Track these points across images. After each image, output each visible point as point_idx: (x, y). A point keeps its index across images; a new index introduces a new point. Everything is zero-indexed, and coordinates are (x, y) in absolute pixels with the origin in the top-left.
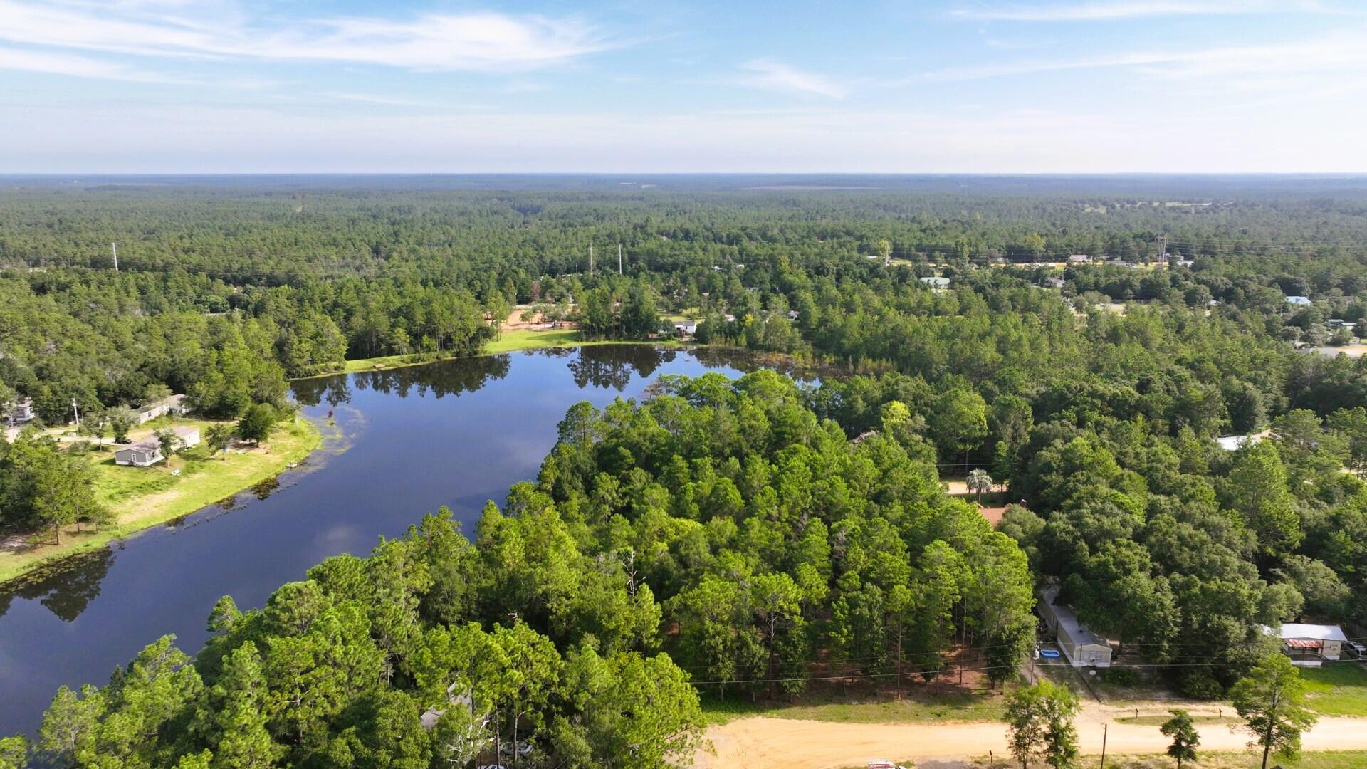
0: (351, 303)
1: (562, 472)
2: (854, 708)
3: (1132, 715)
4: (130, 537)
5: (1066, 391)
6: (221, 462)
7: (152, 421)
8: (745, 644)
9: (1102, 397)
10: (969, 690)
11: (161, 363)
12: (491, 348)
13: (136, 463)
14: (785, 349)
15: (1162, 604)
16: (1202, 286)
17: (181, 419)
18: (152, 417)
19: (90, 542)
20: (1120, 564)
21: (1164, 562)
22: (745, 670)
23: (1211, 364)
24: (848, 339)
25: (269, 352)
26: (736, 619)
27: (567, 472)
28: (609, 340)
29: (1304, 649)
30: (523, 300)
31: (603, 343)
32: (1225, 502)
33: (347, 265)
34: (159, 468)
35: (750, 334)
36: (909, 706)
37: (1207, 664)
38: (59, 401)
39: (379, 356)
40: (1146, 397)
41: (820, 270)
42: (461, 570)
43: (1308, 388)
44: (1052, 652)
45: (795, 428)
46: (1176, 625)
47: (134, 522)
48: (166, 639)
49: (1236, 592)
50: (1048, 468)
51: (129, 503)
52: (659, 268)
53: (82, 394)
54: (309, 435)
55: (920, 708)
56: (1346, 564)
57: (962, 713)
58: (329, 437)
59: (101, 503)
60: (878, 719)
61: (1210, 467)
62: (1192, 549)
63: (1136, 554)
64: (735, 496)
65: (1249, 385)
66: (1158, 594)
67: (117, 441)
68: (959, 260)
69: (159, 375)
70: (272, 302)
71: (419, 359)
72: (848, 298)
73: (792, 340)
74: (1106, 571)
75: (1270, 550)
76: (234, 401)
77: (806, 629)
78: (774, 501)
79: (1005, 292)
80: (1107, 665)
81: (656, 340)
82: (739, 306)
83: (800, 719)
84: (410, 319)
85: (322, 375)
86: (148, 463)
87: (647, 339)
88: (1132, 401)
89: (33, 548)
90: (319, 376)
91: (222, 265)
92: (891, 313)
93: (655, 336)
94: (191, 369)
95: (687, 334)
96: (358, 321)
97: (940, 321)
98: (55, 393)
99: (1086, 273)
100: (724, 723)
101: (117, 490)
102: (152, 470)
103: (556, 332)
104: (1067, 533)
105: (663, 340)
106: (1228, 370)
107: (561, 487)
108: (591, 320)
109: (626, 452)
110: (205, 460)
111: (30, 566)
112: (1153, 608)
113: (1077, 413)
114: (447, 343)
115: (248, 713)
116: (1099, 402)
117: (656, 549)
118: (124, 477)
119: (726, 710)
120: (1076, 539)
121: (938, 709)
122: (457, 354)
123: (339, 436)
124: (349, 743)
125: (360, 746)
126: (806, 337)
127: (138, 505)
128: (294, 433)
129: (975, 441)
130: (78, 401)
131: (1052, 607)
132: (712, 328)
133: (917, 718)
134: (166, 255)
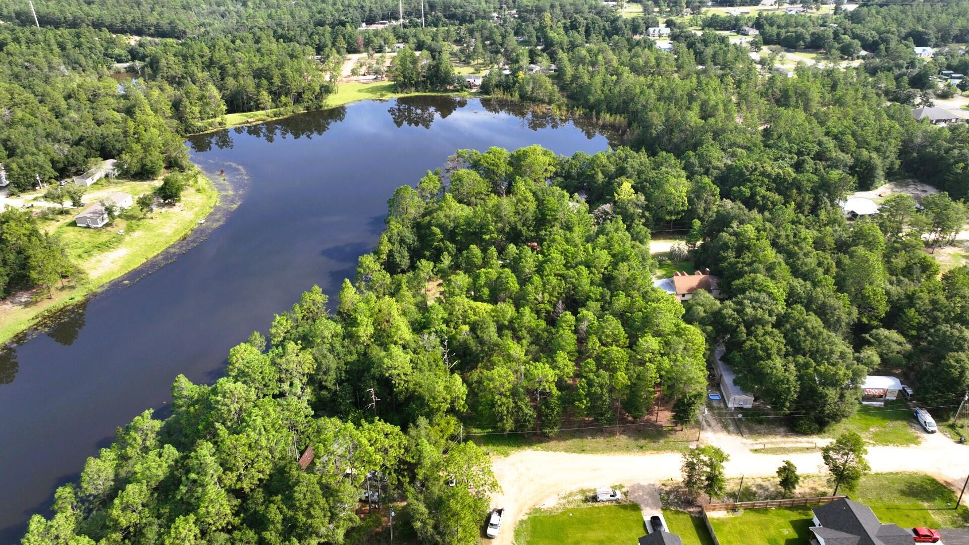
0: (224, 62)
1: (393, 244)
2: (589, 442)
3: (761, 447)
4: (99, 290)
5: (744, 170)
6: (151, 221)
7: (95, 184)
8: (520, 409)
9: (769, 176)
10: (661, 426)
11: (94, 138)
12: (331, 101)
13: (91, 225)
14: (547, 100)
15: (788, 380)
16: (856, 41)
17: (116, 180)
18: (95, 181)
19: (73, 296)
20: (766, 350)
21: (794, 347)
22: (520, 424)
23: (850, 137)
24: (593, 96)
25: (169, 113)
26: (514, 393)
27: (397, 244)
28: (418, 91)
29: (874, 396)
30: (352, 50)
31: (414, 94)
32: (840, 286)
33: (213, 12)
34: (109, 229)
35: (521, 88)
36: (622, 439)
37: (812, 415)
38: (26, 174)
39: (250, 110)
40: (800, 177)
41: (574, 26)
42: (332, 350)
43: (915, 155)
44: (716, 397)
45: (554, 211)
46: (795, 392)
47: (99, 277)
48: (148, 413)
49: (836, 373)
50: (726, 247)
51: (93, 260)
52: (452, 17)
53: (41, 167)
54: (209, 192)
55: (632, 442)
56: (912, 329)
57: (656, 445)
58: (224, 193)
59: (73, 261)
60: (603, 451)
61: (835, 244)
62: (813, 337)
63: (775, 341)
64: (513, 283)
65: (874, 155)
66: (787, 373)
67: (74, 205)
68: (678, 8)
69: (94, 146)
70: (163, 60)
71: (280, 114)
72: (594, 58)
73: (551, 94)
74: (756, 353)
75: (865, 320)
76: (152, 167)
77: (559, 398)
78: (540, 289)
79: (709, 51)
80: (750, 406)
81: (452, 91)
82: (513, 60)
83: (555, 451)
84: (269, 79)
85: (211, 130)
86: (100, 225)
87: (446, 91)
88: (790, 179)
89: (35, 303)
90: (208, 132)
91: (118, 18)
92: (626, 72)
93: (451, 88)
94: (116, 141)
95: (475, 86)
96: (230, 82)
97: (660, 82)
98: (22, 169)
99: (771, 25)
100: (507, 455)
101: (83, 250)
102: (104, 230)
103: (379, 84)
104: (733, 319)
105: (458, 91)
106: (862, 143)
107: (393, 255)
108: (404, 77)
109: (437, 230)
110: (139, 219)
111: (37, 317)
112: (782, 381)
113: (751, 189)
114: (298, 99)
115: (213, 490)
116: (766, 180)
117: (461, 330)
118: (85, 237)
119: (509, 445)
120: (739, 323)
121: (642, 442)
122: (307, 108)
123: (231, 193)
124: (278, 508)
125: (285, 510)
126: (563, 89)
127: (100, 261)
128: (198, 190)
129: (678, 213)
130: (40, 174)
131: (720, 363)
132: (494, 82)
133: (627, 449)
134: (73, 9)
